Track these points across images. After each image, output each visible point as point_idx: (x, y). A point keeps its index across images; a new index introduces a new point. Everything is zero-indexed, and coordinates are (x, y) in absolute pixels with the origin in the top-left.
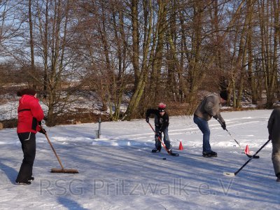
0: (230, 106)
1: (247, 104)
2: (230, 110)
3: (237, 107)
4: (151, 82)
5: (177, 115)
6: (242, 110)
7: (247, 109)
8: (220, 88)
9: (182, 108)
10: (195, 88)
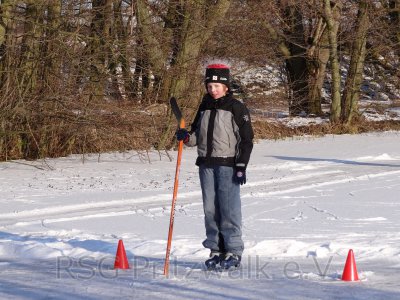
0: (319, 114)
1: (380, 110)
2: (322, 131)
3: (344, 118)
4: (27, 26)
5: (123, 147)
6: (362, 130)
7: (380, 127)
8: (285, 50)
9: (139, 123)
10: (191, 48)
